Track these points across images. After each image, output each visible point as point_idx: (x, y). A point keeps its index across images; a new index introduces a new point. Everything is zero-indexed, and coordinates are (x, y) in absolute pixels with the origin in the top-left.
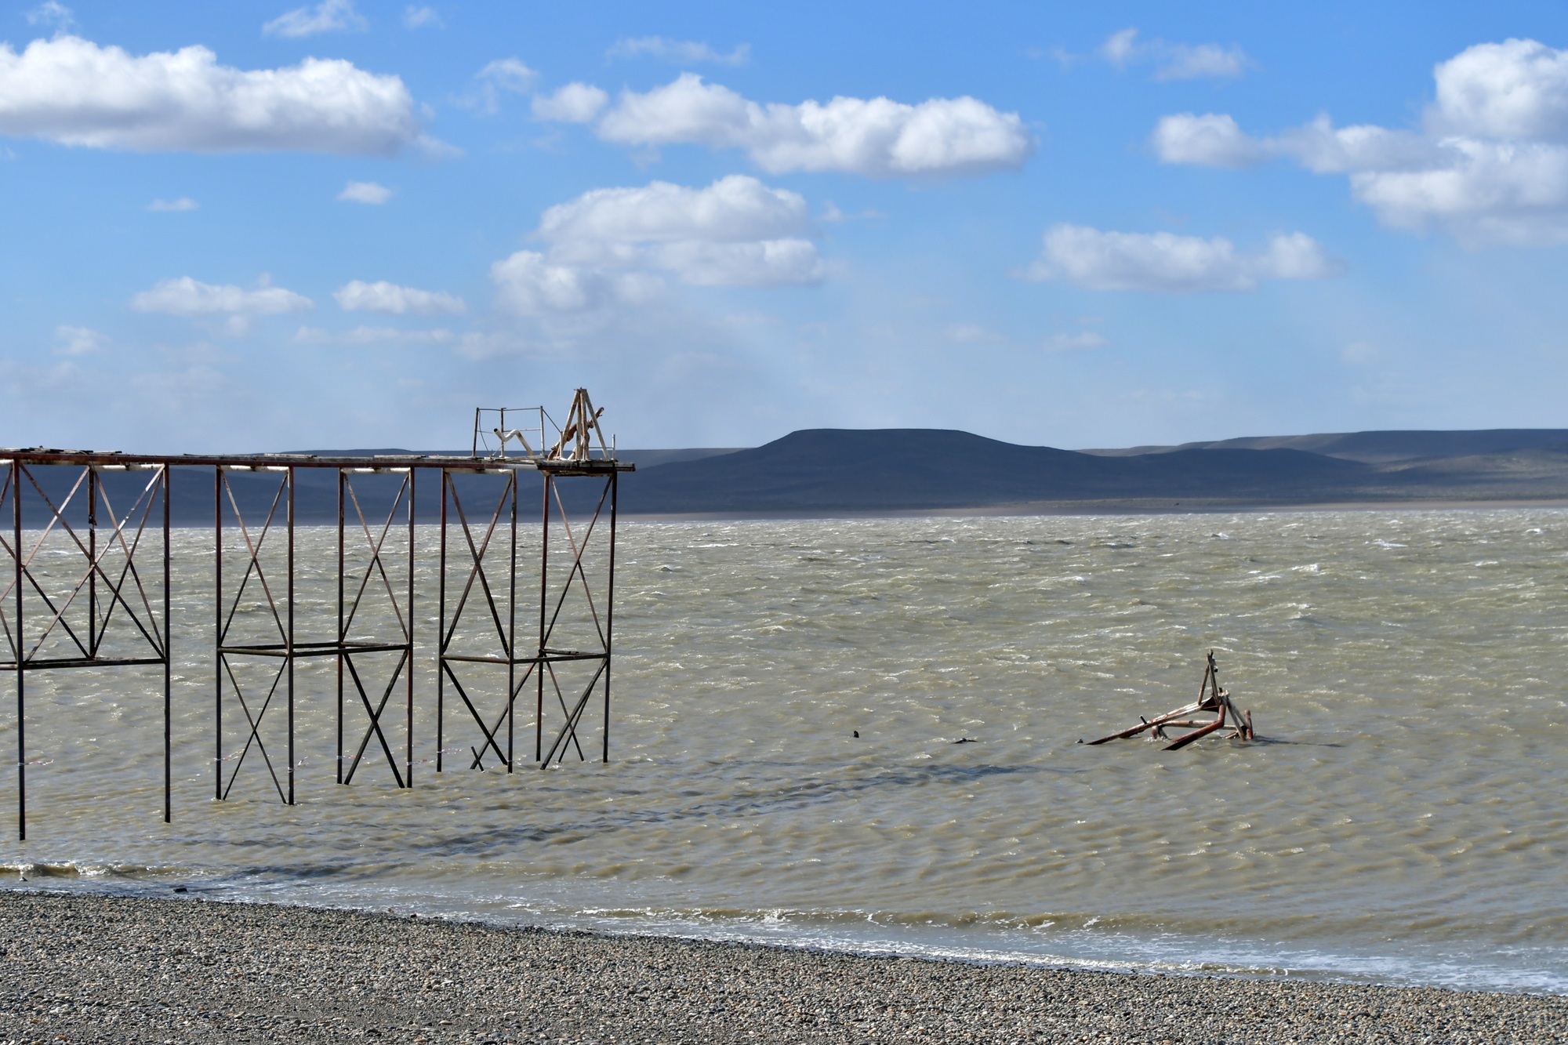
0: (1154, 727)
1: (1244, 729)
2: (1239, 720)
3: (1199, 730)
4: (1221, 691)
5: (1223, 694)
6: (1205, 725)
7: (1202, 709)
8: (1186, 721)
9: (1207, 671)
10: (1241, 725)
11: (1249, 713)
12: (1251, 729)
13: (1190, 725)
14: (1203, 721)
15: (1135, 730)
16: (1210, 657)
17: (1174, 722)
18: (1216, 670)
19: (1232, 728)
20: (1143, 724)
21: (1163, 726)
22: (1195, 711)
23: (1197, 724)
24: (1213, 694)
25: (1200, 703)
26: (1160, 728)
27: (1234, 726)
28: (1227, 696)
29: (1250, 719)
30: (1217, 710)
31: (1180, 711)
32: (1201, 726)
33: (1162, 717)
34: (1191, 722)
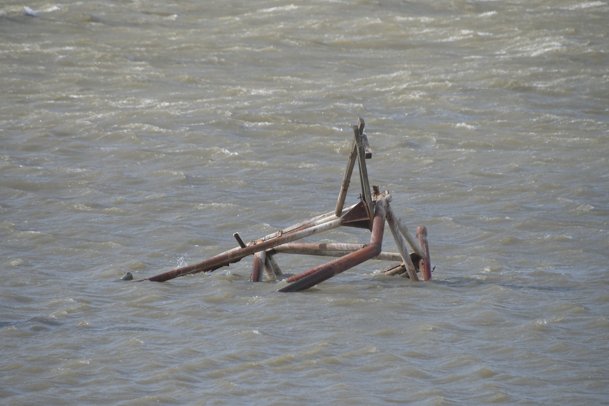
0: (259, 254)
1: (416, 259)
2: (406, 244)
3: (337, 259)
4: (377, 192)
5: (379, 198)
6: (347, 251)
7: (343, 223)
8: (313, 243)
9: (353, 157)
10: (410, 251)
11: (424, 232)
12: (427, 260)
13: (320, 251)
14: (344, 245)
15: (225, 257)
16: (359, 133)
17: (294, 244)
18: (369, 156)
19: (394, 258)
20: (238, 248)
21: (274, 252)
22: (331, 227)
23: (334, 249)
24: (363, 197)
25: (339, 213)
26: (269, 255)
27: (398, 254)
28: (388, 201)
29: (425, 242)
30: (367, 225)
31: (305, 227)
32: (340, 253)
33: (272, 236)
34: (323, 246)
